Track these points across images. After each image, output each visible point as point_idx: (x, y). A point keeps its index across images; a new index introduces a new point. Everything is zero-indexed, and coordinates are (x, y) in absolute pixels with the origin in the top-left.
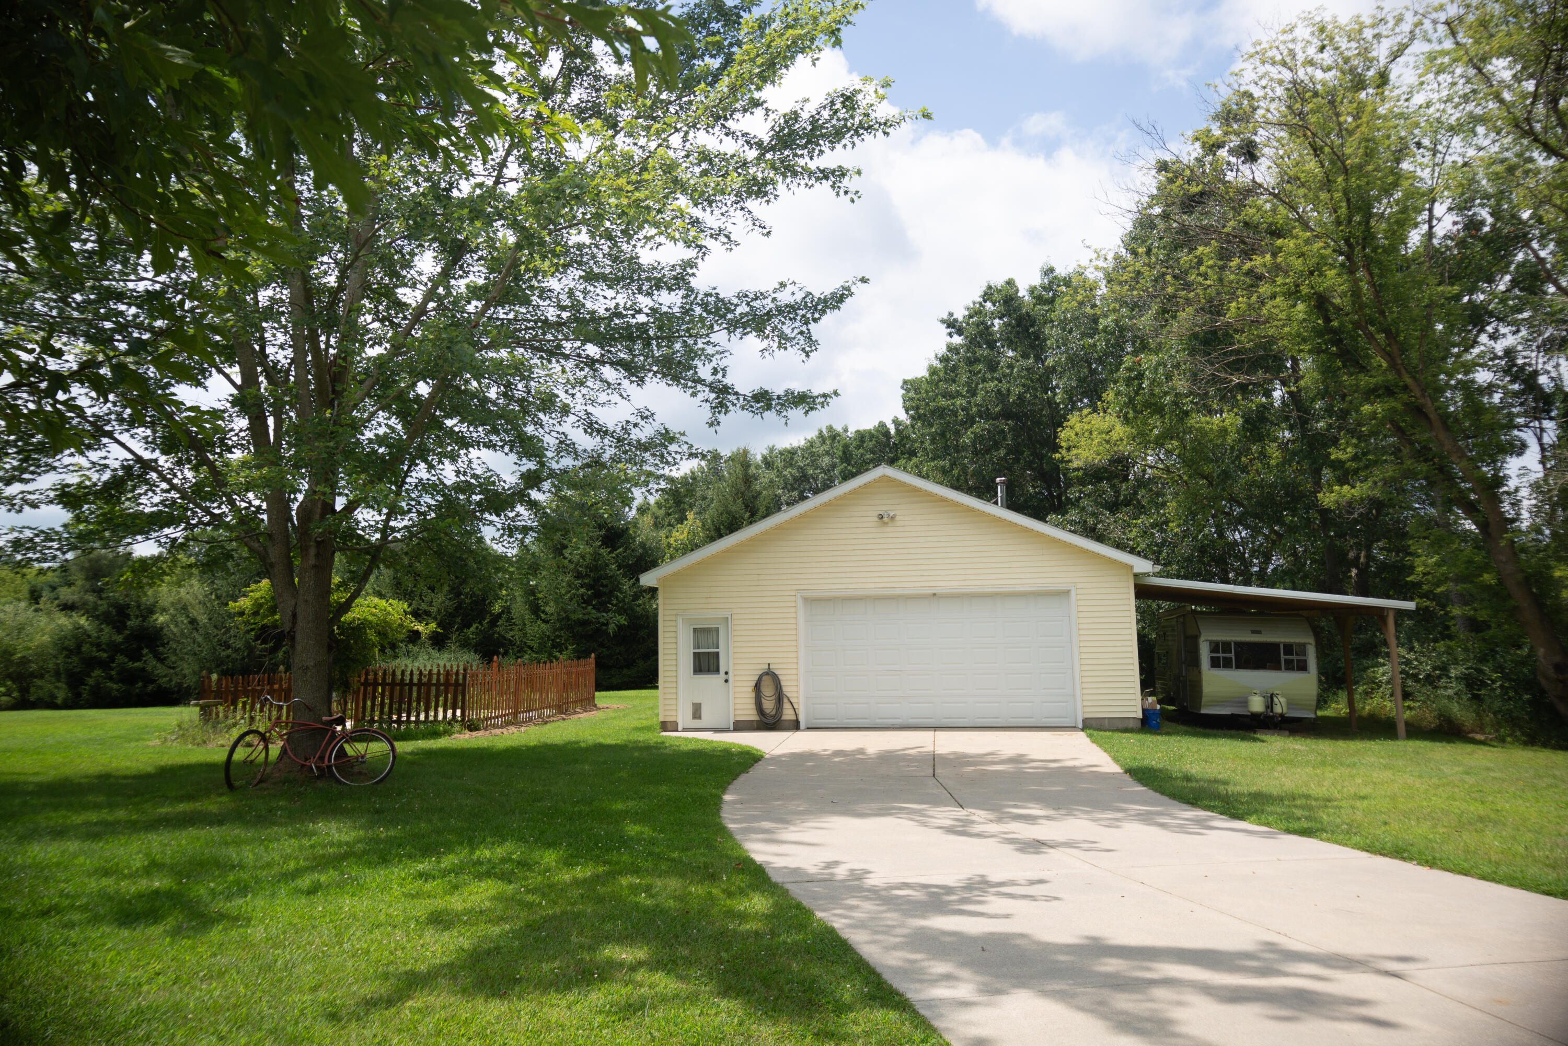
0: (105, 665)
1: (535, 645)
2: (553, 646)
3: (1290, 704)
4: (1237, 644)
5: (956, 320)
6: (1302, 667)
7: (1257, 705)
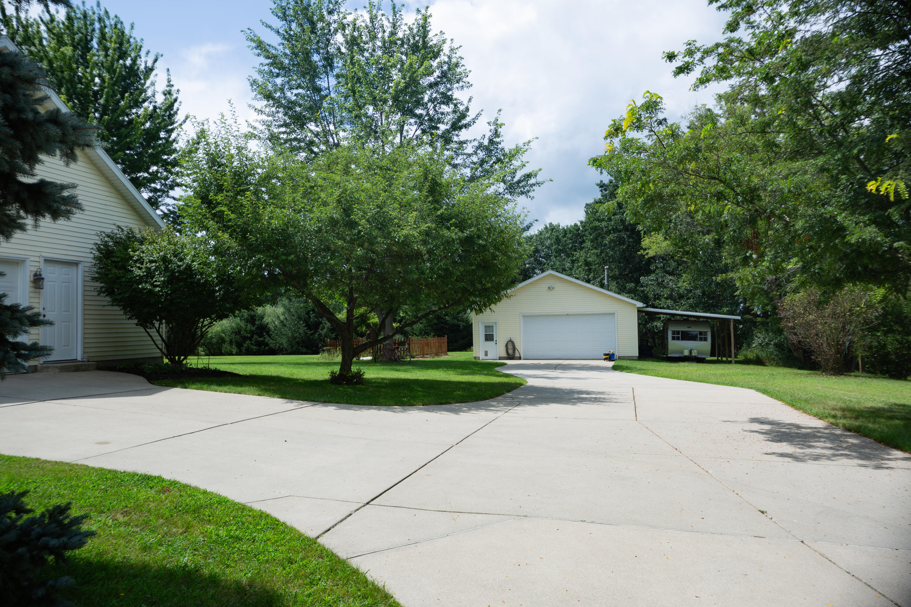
0: (250, 339)
1: (417, 333)
2: (425, 333)
3: (698, 353)
4: (682, 332)
5: (604, 184)
6: (705, 339)
7: (686, 353)
